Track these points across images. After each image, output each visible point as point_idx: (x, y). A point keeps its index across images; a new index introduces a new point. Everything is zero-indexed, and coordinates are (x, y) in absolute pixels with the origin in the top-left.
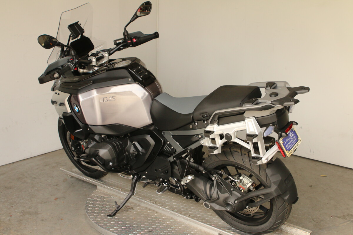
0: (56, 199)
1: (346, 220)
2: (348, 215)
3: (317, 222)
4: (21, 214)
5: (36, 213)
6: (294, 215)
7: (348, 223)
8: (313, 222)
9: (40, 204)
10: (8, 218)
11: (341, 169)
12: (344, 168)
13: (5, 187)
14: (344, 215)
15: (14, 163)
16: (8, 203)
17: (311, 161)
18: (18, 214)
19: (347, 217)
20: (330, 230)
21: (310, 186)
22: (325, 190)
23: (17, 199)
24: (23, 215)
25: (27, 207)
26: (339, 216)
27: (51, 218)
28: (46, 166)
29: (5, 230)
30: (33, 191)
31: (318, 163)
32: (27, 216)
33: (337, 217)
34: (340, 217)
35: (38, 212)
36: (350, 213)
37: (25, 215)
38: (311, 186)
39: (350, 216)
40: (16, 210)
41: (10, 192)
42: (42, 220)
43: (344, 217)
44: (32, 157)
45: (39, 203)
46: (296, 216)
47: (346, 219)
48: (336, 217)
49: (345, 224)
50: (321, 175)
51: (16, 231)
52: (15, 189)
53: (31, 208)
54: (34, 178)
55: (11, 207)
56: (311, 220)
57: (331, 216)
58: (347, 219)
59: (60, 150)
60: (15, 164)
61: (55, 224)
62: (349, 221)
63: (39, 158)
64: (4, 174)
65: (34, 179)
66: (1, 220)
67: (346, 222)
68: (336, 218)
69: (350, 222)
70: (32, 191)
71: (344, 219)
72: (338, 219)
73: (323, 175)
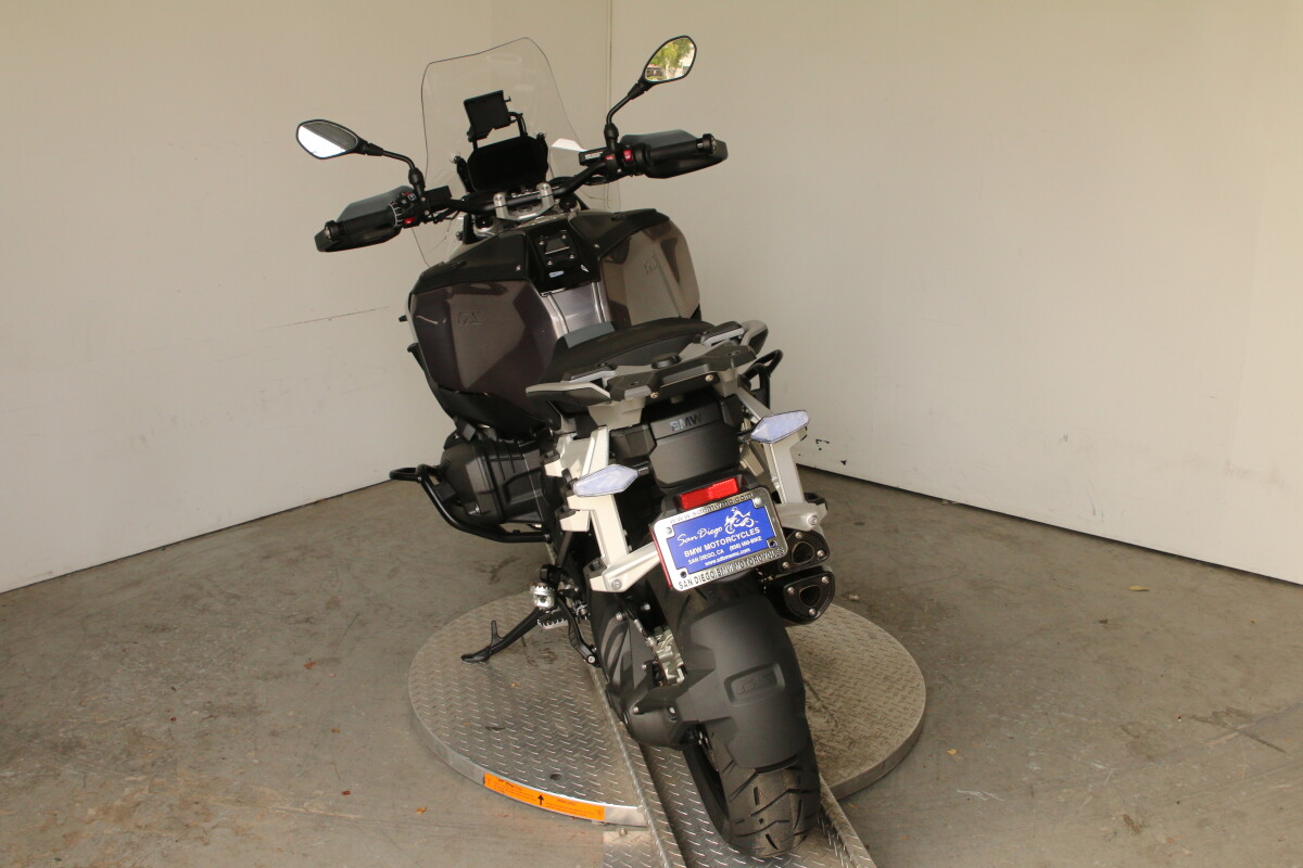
0: (309, 666)
1: (1223, 730)
2: (1229, 712)
3: (1138, 737)
4: (205, 714)
5: (252, 710)
6: (1064, 714)
7: (1230, 736)
8: (1125, 734)
9: (260, 682)
10: (165, 727)
11: (1187, 569)
12: (1198, 564)
13: (147, 627)
14: (1215, 714)
15: (167, 549)
16: (160, 679)
17: (1094, 542)
18: (195, 712)
19: (1225, 719)
20: (1180, 761)
21: (1101, 622)
22: (1149, 633)
23: (186, 664)
24: (211, 716)
25: (220, 689)
26: (1200, 715)
27: (300, 727)
28: (266, 558)
29: (159, 763)
30: (234, 638)
31: (1117, 550)
32: (224, 720)
33: (1194, 717)
34: (1203, 720)
35: (256, 708)
36: (1234, 706)
37: (216, 717)
38: (1105, 622)
39: (1234, 716)
40: (188, 702)
41: (162, 643)
42: (274, 734)
43: (1216, 718)
44: (220, 530)
45: (258, 678)
46: (1071, 716)
47: (1224, 725)
48: (1191, 718)
49: (1223, 740)
50: (1133, 588)
51: (194, 768)
52: (177, 631)
53: (235, 694)
54: (235, 596)
55: (172, 691)
56: (1119, 730)
57: (1178, 715)
58: (1226, 724)
59: (306, 505)
60: (168, 552)
61: (316, 746)
62: (1234, 730)
63: (241, 533)
64: (137, 583)
65: (232, 600)
66: (144, 733)
67: (1225, 734)
68: (1192, 721)
69: (1236, 734)
70: (230, 638)
71: (1219, 724)
72: (1198, 723)
73: (1137, 588)
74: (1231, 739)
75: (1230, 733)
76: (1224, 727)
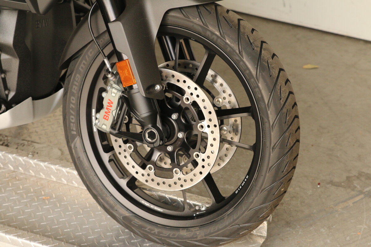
1: (353, 193)
2: (360, 175)
7: (357, 199)
11: (352, 47)
12: (362, 42)
14: (348, 178)
17: (285, 27)
19: (356, 183)
20: (311, 225)
22: (310, 106)
26: (336, 180)
33: (332, 183)
34: (338, 185)
36: (365, 170)
39: (363, 179)
43: (348, 183)
47: (354, 189)
48: (329, 183)
49: (350, 203)
50: (306, 67)
57: (318, 182)
58: (356, 187)
62: (361, 192)
67: (353, 197)
68: (328, 186)
69: (362, 196)
71: (349, 187)
72: (333, 188)
73: (309, 66)
74: (356, 202)
75: (357, 196)
76: (353, 190)
